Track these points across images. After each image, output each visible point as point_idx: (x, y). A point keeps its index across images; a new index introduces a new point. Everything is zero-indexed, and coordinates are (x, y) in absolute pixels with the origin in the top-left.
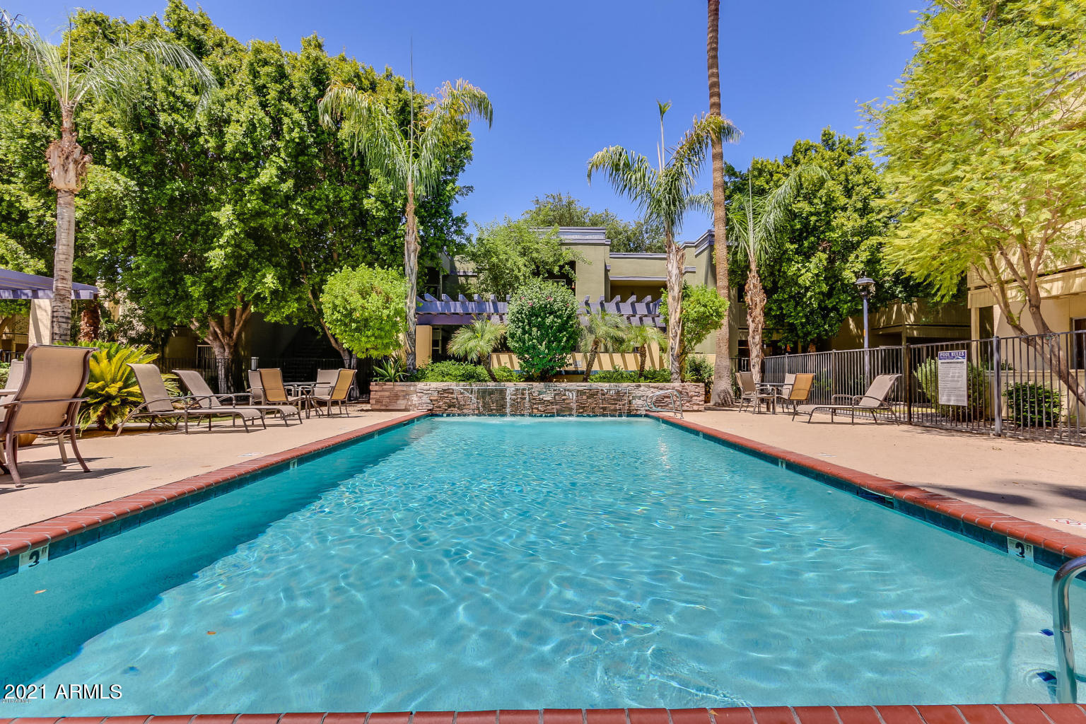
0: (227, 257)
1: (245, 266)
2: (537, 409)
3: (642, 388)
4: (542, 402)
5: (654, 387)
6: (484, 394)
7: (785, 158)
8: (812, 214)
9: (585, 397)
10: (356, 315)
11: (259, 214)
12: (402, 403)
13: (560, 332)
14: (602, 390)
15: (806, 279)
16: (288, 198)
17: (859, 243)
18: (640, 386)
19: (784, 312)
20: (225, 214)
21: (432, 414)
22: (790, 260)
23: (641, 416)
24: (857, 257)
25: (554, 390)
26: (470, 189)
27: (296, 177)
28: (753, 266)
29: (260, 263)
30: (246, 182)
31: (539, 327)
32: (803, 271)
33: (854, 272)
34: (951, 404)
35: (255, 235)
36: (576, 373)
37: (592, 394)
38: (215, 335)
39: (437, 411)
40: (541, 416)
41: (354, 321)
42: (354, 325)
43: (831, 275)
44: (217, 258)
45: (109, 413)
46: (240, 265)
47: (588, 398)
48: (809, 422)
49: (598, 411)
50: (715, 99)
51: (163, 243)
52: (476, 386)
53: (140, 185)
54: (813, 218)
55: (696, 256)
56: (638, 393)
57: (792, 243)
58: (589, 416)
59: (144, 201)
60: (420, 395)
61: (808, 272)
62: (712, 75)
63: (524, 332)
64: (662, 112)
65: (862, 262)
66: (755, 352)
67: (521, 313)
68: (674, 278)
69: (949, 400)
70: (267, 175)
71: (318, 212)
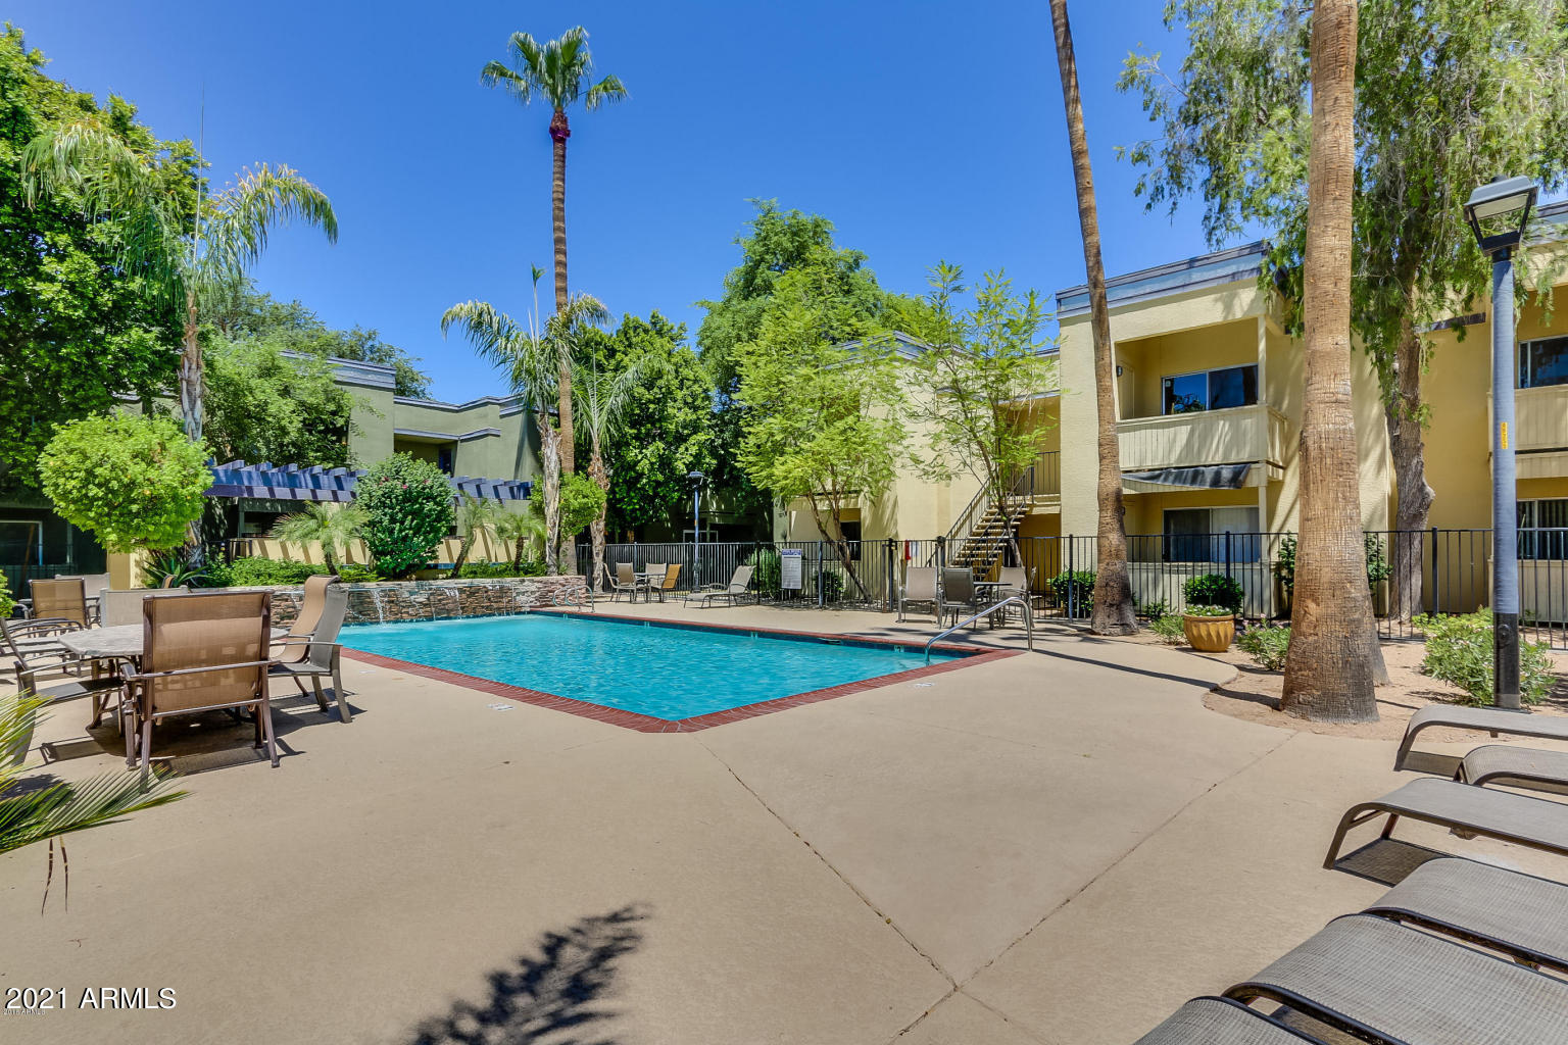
2: (408, 613)
3: (526, 583)
4: (413, 604)
5: (538, 582)
7: (618, 331)
8: (650, 401)
9: (464, 596)
10: (144, 492)
14: (485, 587)
15: (643, 466)
17: (689, 435)
18: (524, 581)
19: (618, 496)
22: (628, 444)
23: (524, 613)
24: (687, 449)
25: (430, 589)
28: (597, 448)
32: (639, 457)
33: (684, 463)
34: (791, 588)
37: (472, 592)
40: (411, 621)
43: (665, 463)
47: (468, 597)
48: (702, 608)
49: (479, 611)
50: (561, 257)
54: (652, 406)
55: (502, 417)
56: (522, 588)
57: (631, 427)
61: (645, 457)
62: (556, 229)
63: (393, 520)
65: (691, 455)
66: (598, 540)
67: (389, 497)
68: (553, 465)
69: (789, 585)
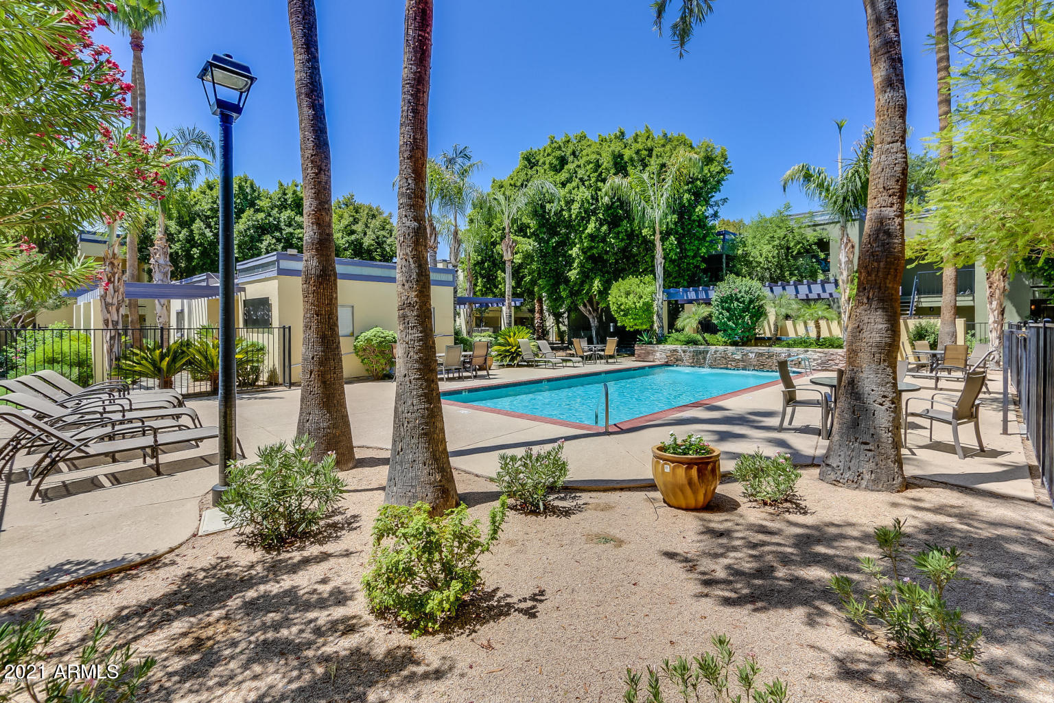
0: (578, 274)
1: (588, 277)
2: (730, 364)
4: (734, 360)
6: (698, 353)
10: (622, 307)
11: (591, 248)
12: (651, 358)
13: (744, 312)
16: (606, 235)
20: (574, 251)
21: (667, 365)
25: (743, 352)
26: (725, 200)
27: (609, 224)
29: (595, 274)
30: (583, 232)
31: (728, 310)
35: (592, 258)
36: (763, 338)
37: (770, 356)
38: (589, 311)
39: (670, 363)
40: (733, 369)
41: (622, 311)
42: (622, 313)
44: (573, 274)
45: (513, 359)
46: (586, 277)
51: (551, 269)
52: (692, 348)
53: (540, 244)
58: (768, 371)
59: (541, 251)
60: (660, 353)
63: (720, 313)
64: (840, 128)
67: (717, 301)
68: (843, 265)
70: (591, 227)
71: (622, 240)
